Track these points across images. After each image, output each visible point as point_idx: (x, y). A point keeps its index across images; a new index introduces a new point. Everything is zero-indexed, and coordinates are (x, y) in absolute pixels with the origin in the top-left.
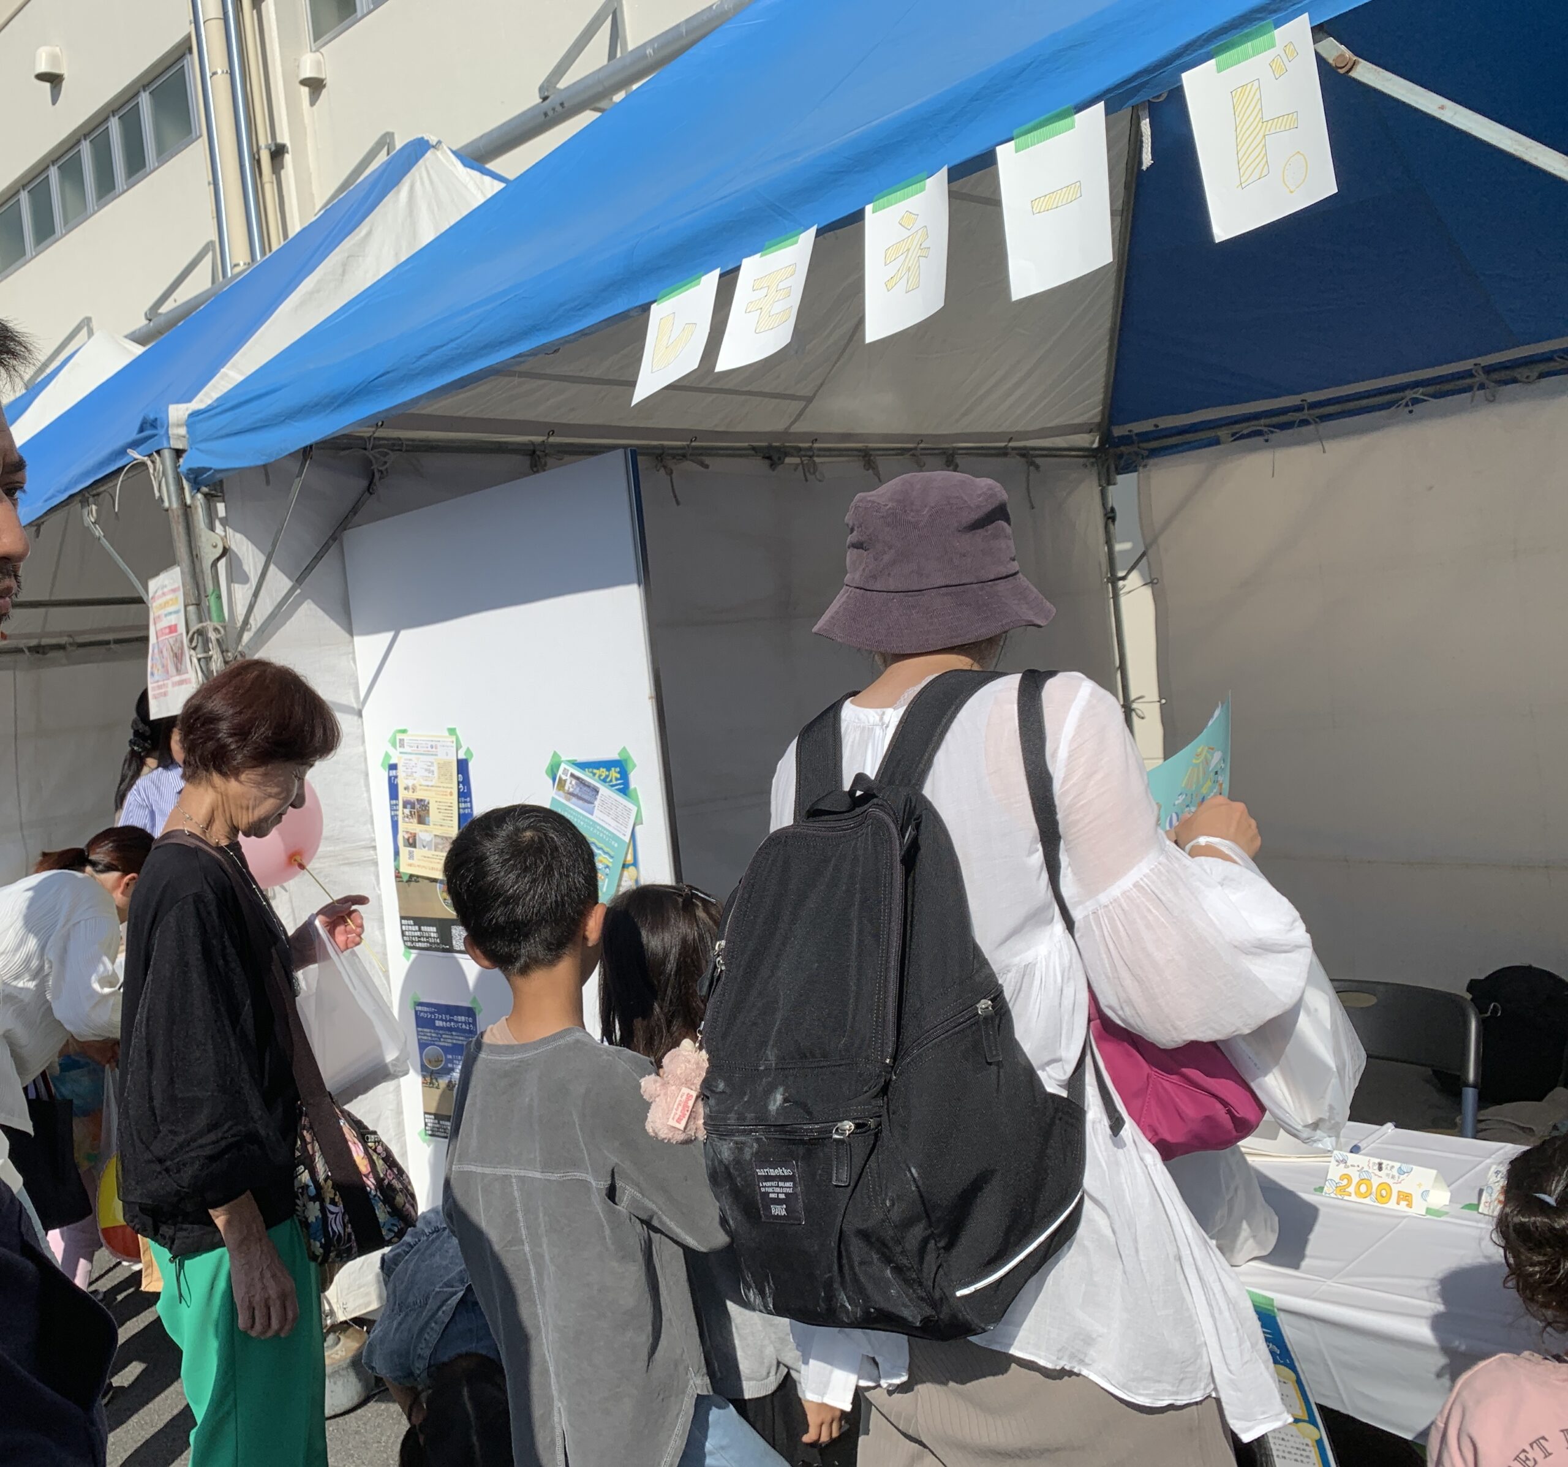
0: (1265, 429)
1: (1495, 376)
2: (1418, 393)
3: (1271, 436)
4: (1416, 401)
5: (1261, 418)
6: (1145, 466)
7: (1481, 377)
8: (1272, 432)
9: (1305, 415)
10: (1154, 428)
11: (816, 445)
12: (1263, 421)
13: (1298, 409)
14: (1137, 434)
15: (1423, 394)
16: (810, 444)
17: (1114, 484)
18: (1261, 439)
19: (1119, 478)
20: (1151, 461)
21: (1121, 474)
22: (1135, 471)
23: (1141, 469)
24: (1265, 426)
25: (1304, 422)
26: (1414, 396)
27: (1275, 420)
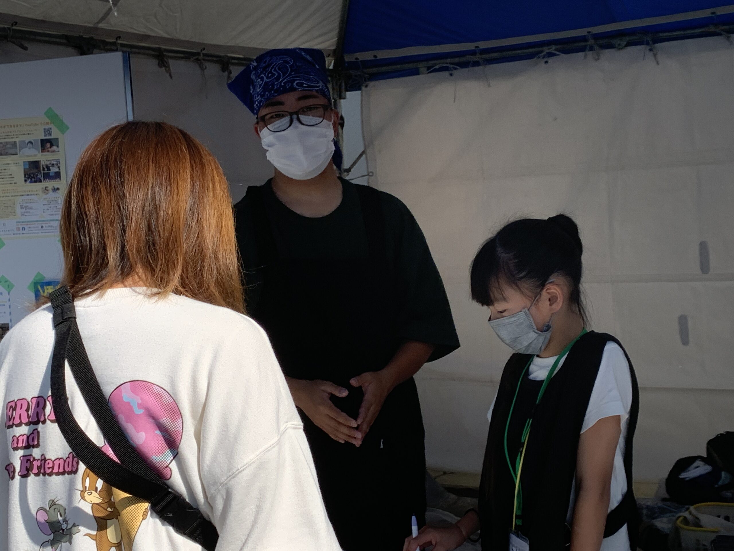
0: (451, 66)
1: (601, 42)
2: (553, 49)
3: (454, 72)
4: (551, 55)
5: (447, 58)
6: (367, 86)
7: (591, 42)
8: (456, 69)
9: (477, 58)
10: (373, 58)
11: (119, 42)
12: (449, 60)
13: (473, 53)
14: (361, 61)
15: (555, 50)
16: (114, 40)
17: (345, 98)
18: (446, 74)
19: (348, 94)
20: (371, 84)
21: (350, 91)
22: (359, 89)
23: (363, 88)
24: (451, 64)
25: (476, 64)
26: (550, 51)
27: (456, 60)
